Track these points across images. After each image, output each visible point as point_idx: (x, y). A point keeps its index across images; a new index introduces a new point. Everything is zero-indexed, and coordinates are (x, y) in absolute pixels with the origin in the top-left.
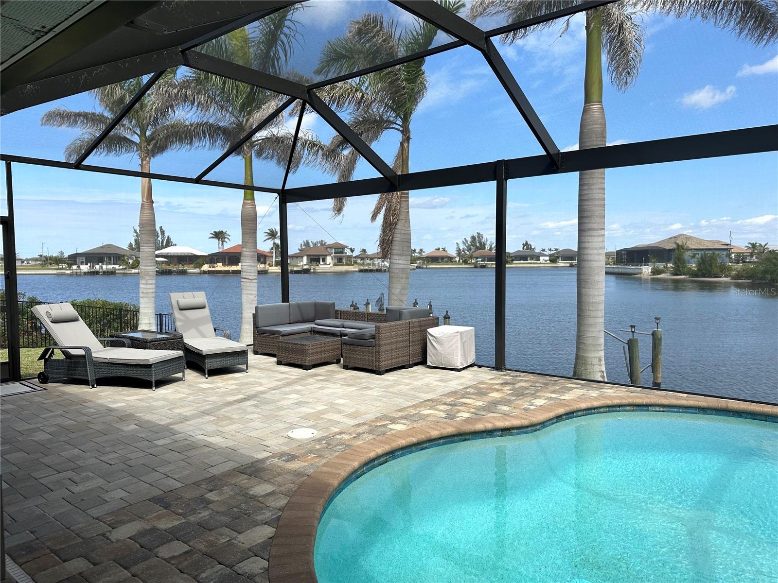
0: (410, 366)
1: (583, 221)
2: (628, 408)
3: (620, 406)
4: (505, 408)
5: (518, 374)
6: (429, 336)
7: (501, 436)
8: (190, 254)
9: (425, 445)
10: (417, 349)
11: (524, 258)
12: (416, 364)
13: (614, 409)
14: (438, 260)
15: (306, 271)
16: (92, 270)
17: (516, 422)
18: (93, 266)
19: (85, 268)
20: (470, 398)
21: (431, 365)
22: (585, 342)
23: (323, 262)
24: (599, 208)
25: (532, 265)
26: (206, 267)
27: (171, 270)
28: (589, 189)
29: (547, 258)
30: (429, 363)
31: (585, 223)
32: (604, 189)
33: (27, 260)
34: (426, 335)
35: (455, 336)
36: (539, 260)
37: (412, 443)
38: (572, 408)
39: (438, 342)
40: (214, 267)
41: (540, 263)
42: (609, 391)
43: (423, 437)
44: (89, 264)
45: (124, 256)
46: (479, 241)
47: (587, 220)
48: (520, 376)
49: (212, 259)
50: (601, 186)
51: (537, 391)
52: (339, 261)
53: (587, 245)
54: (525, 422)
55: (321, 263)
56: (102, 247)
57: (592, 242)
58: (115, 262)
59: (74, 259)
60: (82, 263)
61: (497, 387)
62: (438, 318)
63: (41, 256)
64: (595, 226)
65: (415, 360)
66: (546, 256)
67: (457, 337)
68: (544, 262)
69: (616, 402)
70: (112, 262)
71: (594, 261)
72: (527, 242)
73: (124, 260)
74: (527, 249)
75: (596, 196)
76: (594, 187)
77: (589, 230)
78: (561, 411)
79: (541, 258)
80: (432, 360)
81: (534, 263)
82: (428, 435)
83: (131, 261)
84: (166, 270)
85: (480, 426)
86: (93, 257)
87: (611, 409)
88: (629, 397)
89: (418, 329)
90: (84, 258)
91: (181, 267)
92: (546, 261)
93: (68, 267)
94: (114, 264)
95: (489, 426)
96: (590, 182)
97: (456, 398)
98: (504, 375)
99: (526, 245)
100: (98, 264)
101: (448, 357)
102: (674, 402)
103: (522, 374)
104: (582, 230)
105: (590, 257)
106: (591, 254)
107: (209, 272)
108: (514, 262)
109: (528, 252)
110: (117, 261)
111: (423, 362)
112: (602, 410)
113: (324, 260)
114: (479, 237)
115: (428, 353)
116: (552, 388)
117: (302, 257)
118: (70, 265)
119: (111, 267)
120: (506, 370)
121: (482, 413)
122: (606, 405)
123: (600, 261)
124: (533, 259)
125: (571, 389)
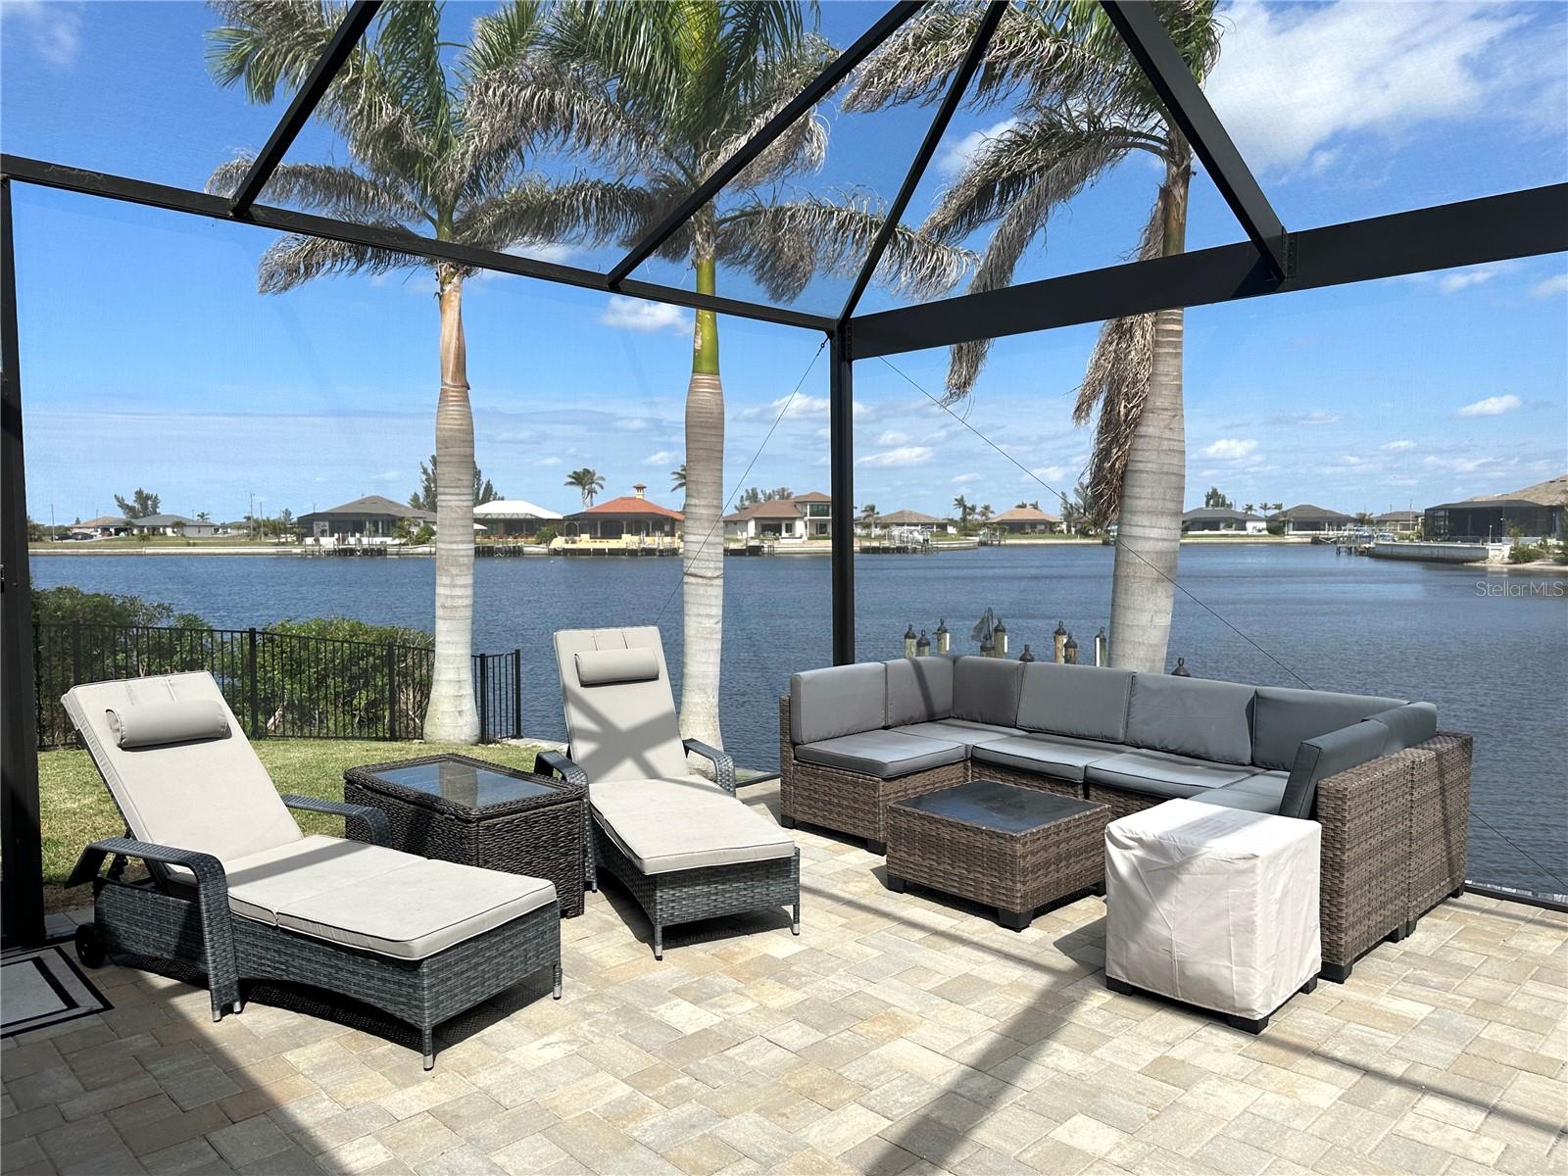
8: (529, 517)
11: (1212, 524)
14: (1024, 529)
15: (755, 551)
16: (341, 547)
18: (344, 540)
19: (329, 543)
23: (787, 532)
25: (1230, 540)
26: (559, 543)
27: (492, 547)
29: (1263, 525)
33: (224, 527)
36: (1245, 529)
40: (574, 542)
41: (1248, 536)
44: (336, 535)
45: (402, 519)
49: (572, 525)
52: (821, 531)
55: (784, 534)
56: (361, 502)
58: (386, 532)
59: (307, 525)
60: (323, 533)
63: (249, 518)
66: (1259, 520)
68: (1255, 533)
70: (380, 531)
72: (1215, 492)
73: (401, 528)
79: (1250, 525)
81: (1233, 536)
83: (415, 530)
84: (483, 548)
86: (344, 522)
90: (327, 524)
91: (511, 542)
92: (1260, 531)
93: (298, 540)
94: (384, 535)
99: (1214, 497)
100: (353, 535)
107: (565, 552)
108: (1190, 533)
109: (1219, 512)
110: (388, 530)
113: (789, 529)
117: (747, 522)
118: (301, 537)
119: (377, 540)
124: (1231, 527)
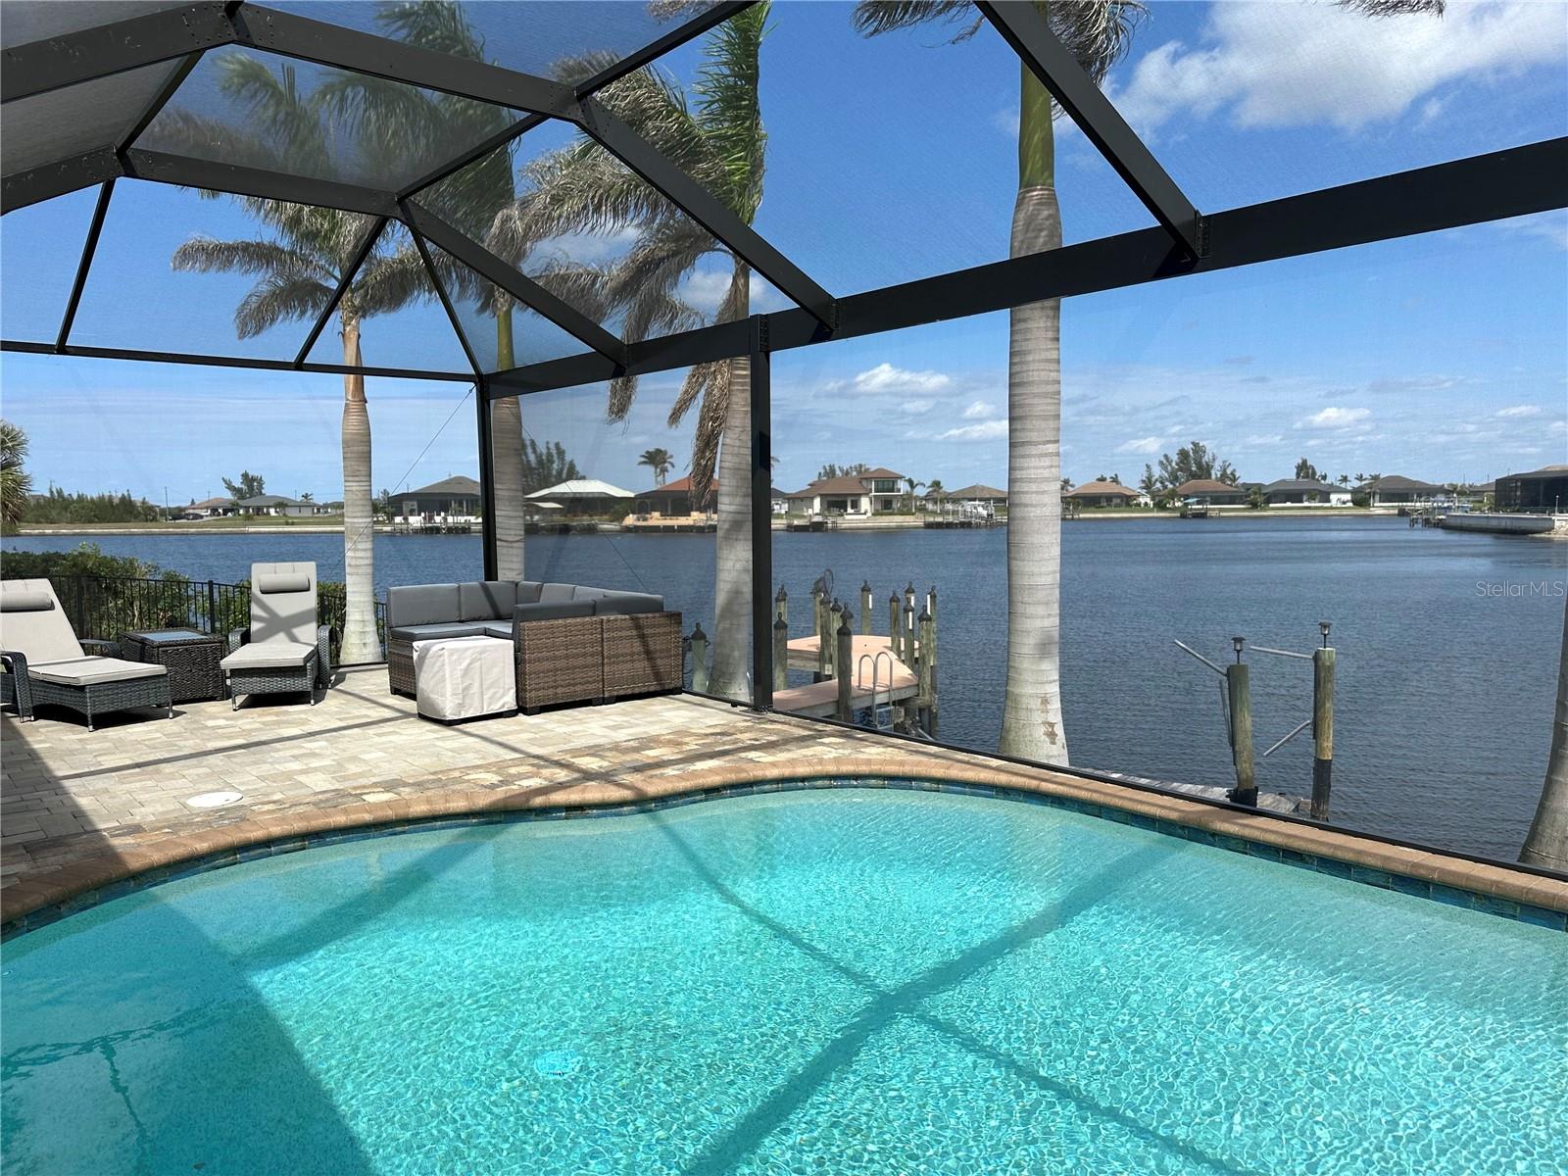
2: (872, 782)
8: (604, 495)
9: (399, 829)
11: (1295, 496)
14: (1099, 503)
15: (817, 527)
16: (427, 525)
17: (593, 796)
18: (430, 518)
23: (852, 508)
25: (1312, 513)
26: (631, 520)
27: (568, 525)
29: (1348, 497)
36: (1329, 501)
37: (360, 823)
40: (645, 520)
41: (1331, 508)
46: (1195, 460)
49: (643, 503)
52: (885, 506)
55: (850, 510)
56: (447, 483)
58: (465, 511)
59: (397, 505)
60: (412, 512)
66: (1345, 491)
70: (461, 510)
72: (1305, 462)
74: (1307, 476)
79: (1334, 497)
84: (559, 526)
86: (430, 501)
90: (415, 503)
91: (586, 520)
92: (1344, 503)
93: (388, 519)
99: (1304, 469)
107: (635, 529)
108: (1271, 505)
109: (1305, 484)
112: (820, 782)
113: (855, 505)
114: (1195, 451)
117: (812, 499)
118: (391, 517)
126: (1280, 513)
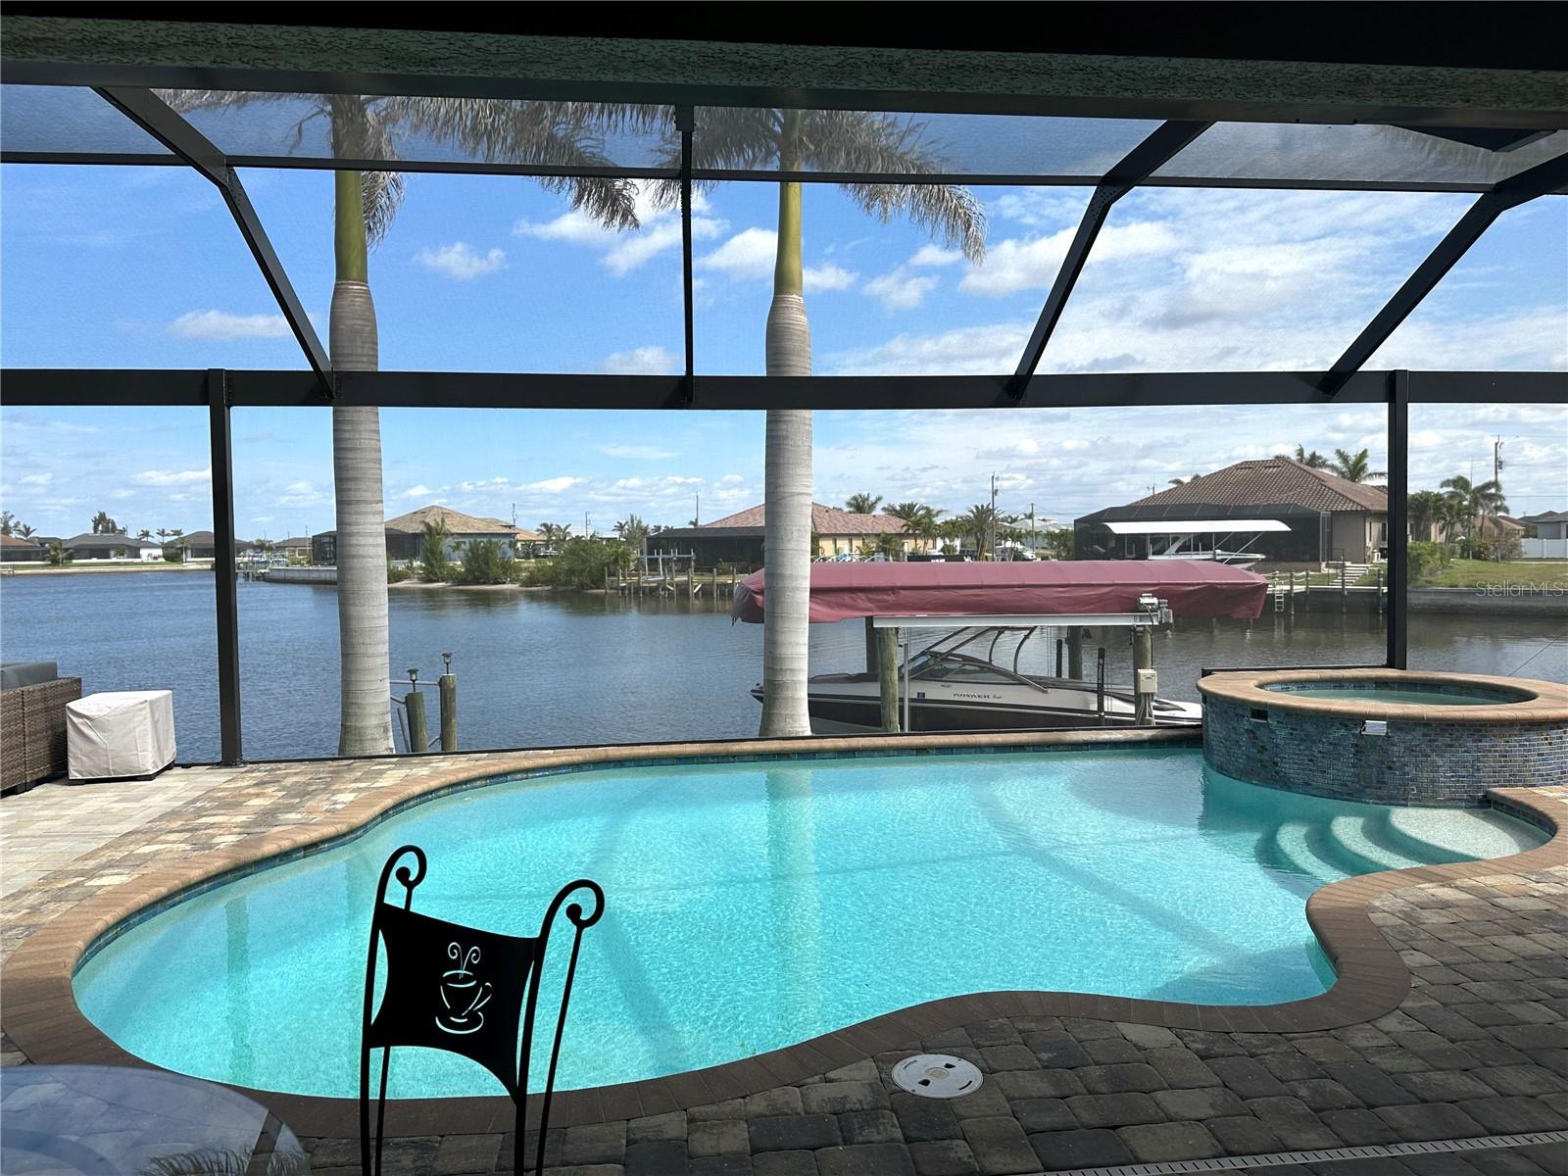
0: (27, 787)
1: (345, 486)
2: (478, 783)
3: (466, 782)
4: (293, 816)
5: (273, 766)
6: (75, 719)
7: (304, 857)
9: (177, 899)
10: (41, 748)
11: (102, 552)
12: (39, 782)
13: (459, 788)
17: (329, 831)
20: (214, 815)
21: (80, 777)
22: (359, 701)
24: (371, 465)
25: (122, 569)
28: (353, 430)
29: (159, 552)
30: (74, 775)
31: (350, 490)
32: (378, 432)
34: (64, 715)
35: (140, 710)
36: (139, 557)
37: (159, 897)
38: (402, 795)
39: (96, 727)
41: (143, 564)
42: (442, 764)
43: (177, 883)
47: (351, 485)
48: (279, 769)
50: (373, 427)
51: (328, 784)
53: (354, 529)
54: (342, 828)
57: (364, 524)
61: (251, 791)
62: (79, 680)
64: (368, 496)
65: (36, 773)
66: (155, 546)
67: (143, 712)
68: (151, 561)
69: (462, 776)
71: (369, 557)
72: (102, 517)
74: (106, 530)
75: (366, 444)
76: (362, 427)
77: (358, 502)
78: (389, 802)
79: (144, 552)
80: (82, 766)
81: (126, 564)
82: (183, 879)
85: (270, 848)
87: (455, 789)
88: (475, 767)
89: (40, 706)
92: (155, 558)
95: (286, 844)
96: (355, 419)
97: (187, 818)
98: (246, 772)
99: (101, 520)
101: (124, 754)
102: (541, 762)
103: (279, 765)
104: (342, 503)
105: (362, 551)
106: (364, 545)
108: (74, 561)
109: (108, 539)
111: (58, 772)
112: (442, 792)
115: (70, 754)
116: (352, 776)
120: (245, 763)
121: (257, 830)
122: (448, 783)
123: (380, 556)
124: (123, 555)
125: (381, 772)
126: (87, 569)
